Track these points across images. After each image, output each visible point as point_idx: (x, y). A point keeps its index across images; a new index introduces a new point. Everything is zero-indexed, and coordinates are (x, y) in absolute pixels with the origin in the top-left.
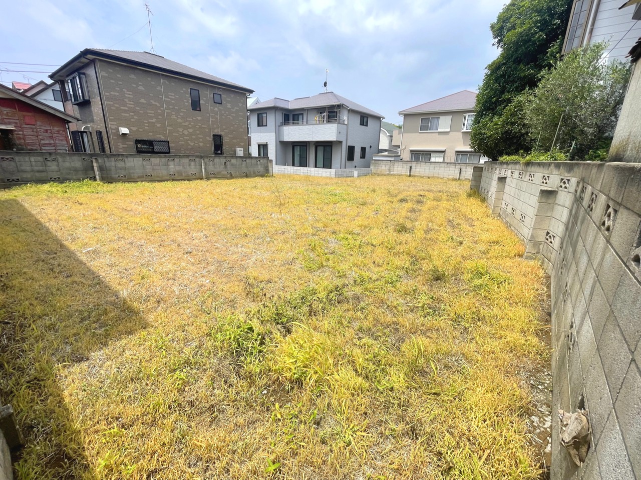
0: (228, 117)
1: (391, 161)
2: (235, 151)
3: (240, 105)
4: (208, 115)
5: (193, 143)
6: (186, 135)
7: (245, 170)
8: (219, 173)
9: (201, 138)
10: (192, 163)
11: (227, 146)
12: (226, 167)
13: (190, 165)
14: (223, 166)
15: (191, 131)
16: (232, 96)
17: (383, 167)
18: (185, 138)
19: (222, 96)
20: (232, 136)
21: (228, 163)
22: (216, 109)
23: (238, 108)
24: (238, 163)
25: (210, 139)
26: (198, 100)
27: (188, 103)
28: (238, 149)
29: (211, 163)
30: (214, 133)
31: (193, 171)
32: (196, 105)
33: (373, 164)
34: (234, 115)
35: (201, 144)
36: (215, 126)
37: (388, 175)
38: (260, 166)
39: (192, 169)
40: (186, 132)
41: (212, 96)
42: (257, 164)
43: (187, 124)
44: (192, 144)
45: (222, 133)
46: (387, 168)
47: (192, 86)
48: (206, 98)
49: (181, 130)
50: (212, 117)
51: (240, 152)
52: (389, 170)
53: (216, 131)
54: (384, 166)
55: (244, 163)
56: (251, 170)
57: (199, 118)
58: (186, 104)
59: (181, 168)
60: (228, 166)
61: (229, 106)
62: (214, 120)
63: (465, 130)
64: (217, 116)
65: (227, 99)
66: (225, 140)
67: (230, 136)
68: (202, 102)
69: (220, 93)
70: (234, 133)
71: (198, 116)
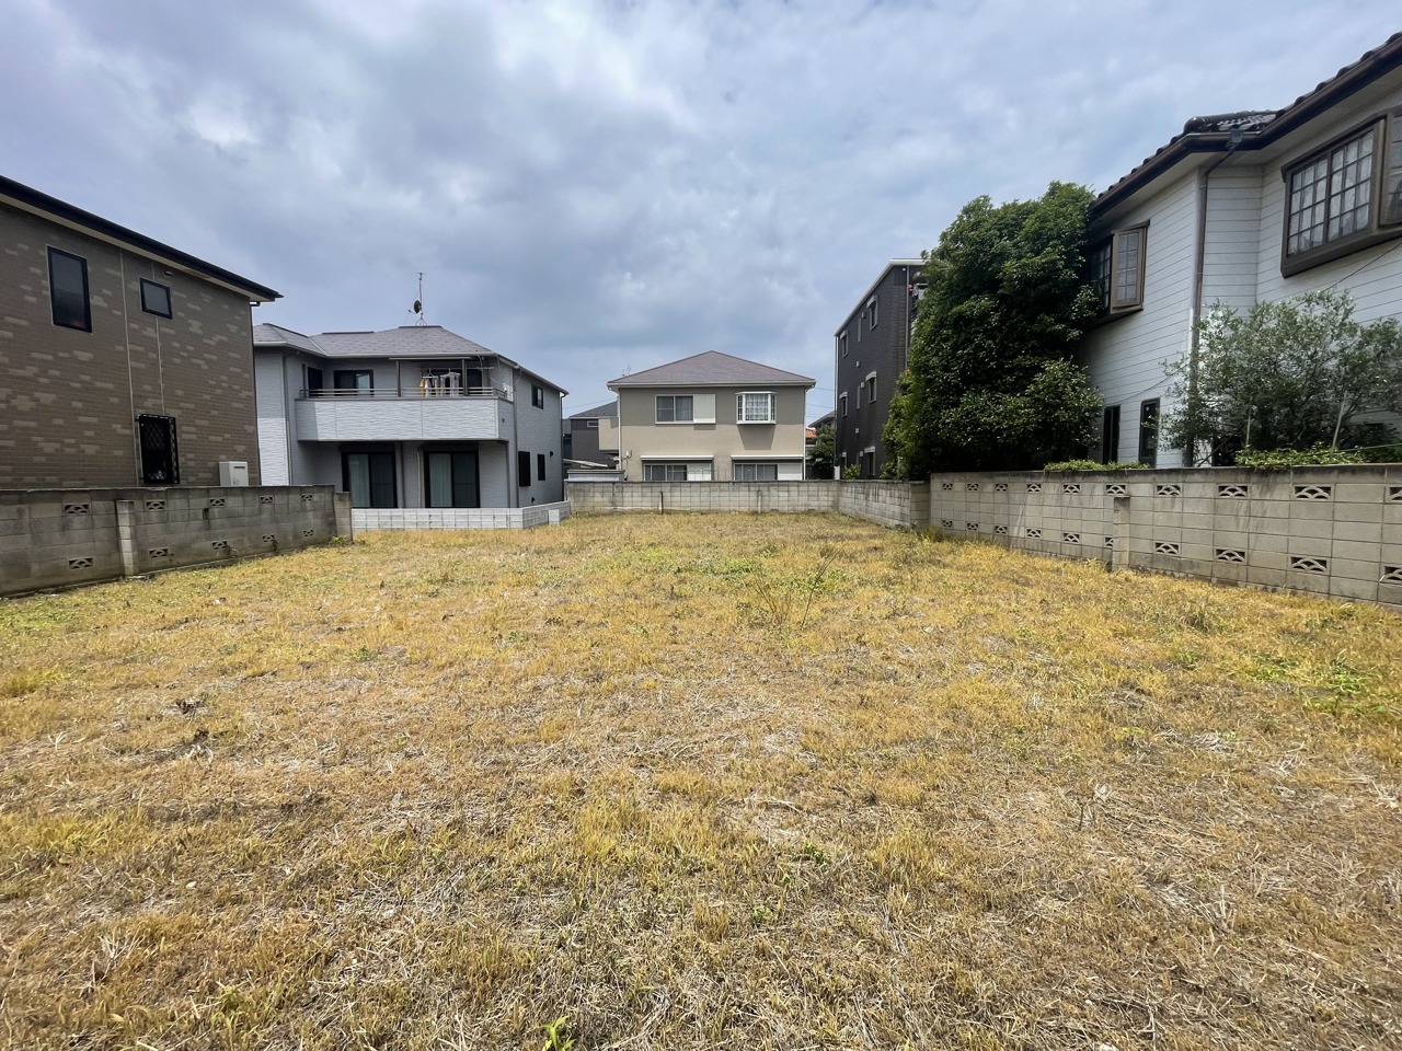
0: (193, 360)
1: (614, 483)
2: (216, 472)
3: (234, 329)
4: (121, 348)
5: (58, 445)
6: (23, 415)
7: (269, 530)
8: (182, 548)
9: (88, 426)
10: (78, 521)
11: (190, 456)
12: (208, 527)
13: (64, 528)
14: (200, 523)
15: (47, 398)
16: (207, 298)
17: (598, 498)
18: (18, 423)
19: (174, 293)
20: (206, 423)
21: (215, 511)
22: (149, 332)
23: (225, 339)
24: (248, 509)
25: (132, 432)
26: (79, 291)
27: (39, 300)
28: (233, 464)
29: (154, 514)
30: (140, 412)
31: (80, 552)
32: (73, 314)
33: (572, 491)
34: (215, 358)
35: (90, 450)
36: (147, 388)
37: (611, 514)
38: (310, 515)
39: (78, 542)
40: (23, 403)
41: (136, 286)
42: (304, 510)
43: (30, 371)
44: (50, 448)
45: (174, 413)
46: (606, 499)
47: (56, 241)
48: (113, 290)
50: (136, 356)
51: (236, 474)
52: (613, 503)
53: (149, 403)
54: (598, 495)
55: (267, 506)
56: (287, 527)
57: (85, 356)
58: (33, 299)
59: (25, 542)
60: (216, 522)
61: (195, 327)
62: (142, 366)
63: (744, 421)
64: (152, 355)
65: (190, 305)
66: (185, 435)
67: (199, 422)
68: (95, 301)
69: (167, 284)
70: (214, 413)
71: (78, 348)
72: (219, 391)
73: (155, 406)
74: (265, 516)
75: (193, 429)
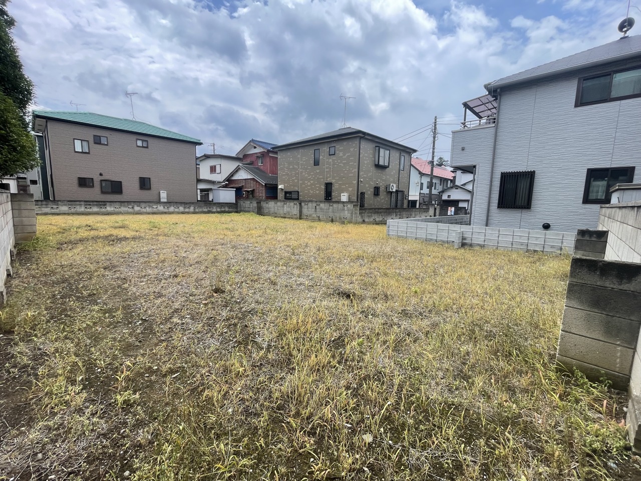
3: (351, 150)
4: (324, 167)
9: (317, 187)
10: (295, 206)
12: (316, 211)
14: (314, 210)
16: (345, 144)
18: (308, 188)
19: (336, 147)
20: (341, 182)
22: (331, 160)
23: (349, 154)
24: (326, 208)
25: (323, 187)
26: (318, 157)
27: (312, 162)
29: (306, 206)
30: (327, 182)
31: (295, 213)
32: (316, 163)
35: (317, 192)
36: (328, 175)
38: (346, 212)
39: (295, 211)
40: (309, 184)
41: (328, 150)
42: (344, 210)
43: (310, 177)
44: (312, 192)
45: (333, 181)
47: (316, 147)
48: (324, 153)
49: (306, 182)
50: (327, 168)
55: (331, 207)
56: (338, 215)
57: (318, 171)
59: (289, 209)
60: (318, 210)
61: (341, 154)
62: (328, 170)
64: (330, 166)
65: (340, 148)
66: (335, 187)
68: (321, 157)
69: (334, 145)
70: (344, 179)
71: (317, 170)
72: (346, 172)
73: (329, 180)
74: (330, 210)
75: (338, 185)
